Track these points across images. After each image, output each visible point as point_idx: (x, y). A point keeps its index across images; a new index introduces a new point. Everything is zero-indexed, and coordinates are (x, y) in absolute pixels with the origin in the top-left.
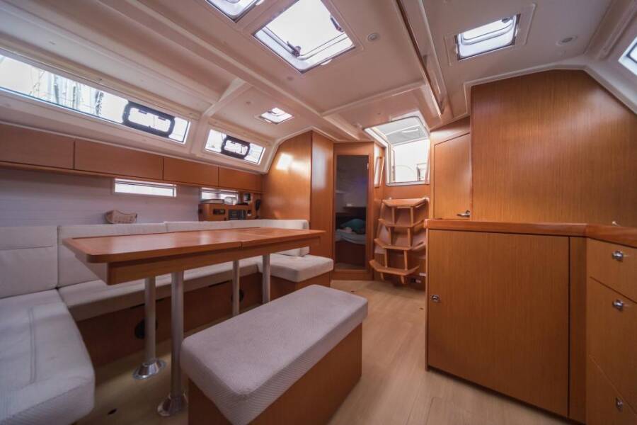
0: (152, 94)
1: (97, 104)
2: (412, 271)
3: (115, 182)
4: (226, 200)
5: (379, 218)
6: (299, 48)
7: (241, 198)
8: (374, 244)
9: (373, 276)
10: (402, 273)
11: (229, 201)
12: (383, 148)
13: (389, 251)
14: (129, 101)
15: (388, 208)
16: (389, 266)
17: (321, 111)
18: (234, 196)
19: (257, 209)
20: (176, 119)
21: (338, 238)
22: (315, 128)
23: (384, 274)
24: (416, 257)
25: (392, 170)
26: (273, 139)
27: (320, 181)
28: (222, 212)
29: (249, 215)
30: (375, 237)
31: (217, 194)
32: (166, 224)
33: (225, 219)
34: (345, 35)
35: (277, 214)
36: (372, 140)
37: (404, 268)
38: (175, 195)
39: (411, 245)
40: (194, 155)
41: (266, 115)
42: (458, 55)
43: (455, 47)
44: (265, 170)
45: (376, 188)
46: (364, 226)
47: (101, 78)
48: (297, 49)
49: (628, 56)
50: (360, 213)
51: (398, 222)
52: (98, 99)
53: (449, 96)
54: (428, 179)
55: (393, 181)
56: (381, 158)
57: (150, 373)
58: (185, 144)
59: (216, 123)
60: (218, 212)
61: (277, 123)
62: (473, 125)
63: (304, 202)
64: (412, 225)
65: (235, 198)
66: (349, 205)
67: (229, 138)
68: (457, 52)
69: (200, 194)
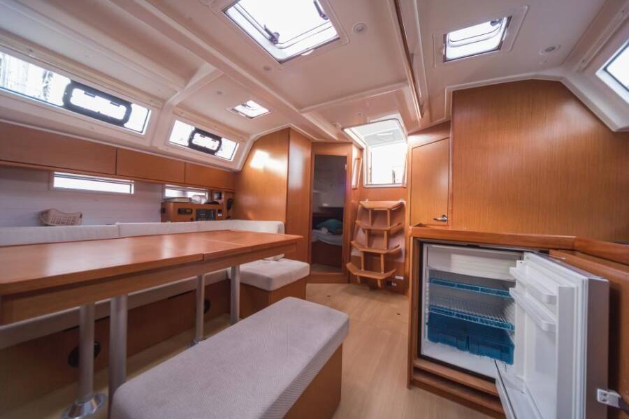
0: (101, 74)
1: (45, 85)
2: (389, 274)
3: (54, 175)
4: (193, 198)
5: (356, 220)
6: (278, 34)
7: (211, 196)
8: (351, 246)
9: (349, 279)
10: (379, 276)
11: (197, 199)
12: (361, 150)
13: (365, 253)
14: (72, 81)
15: (365, 210)
16: (366, 269)
17: (300, 107)
18: (204, 194)
19: (229, 208)
20: (133, 106)
21: (314, 239)
22: (293, 125)
23: (361, 277)
24: (392, 259)
25: (369, 171)
26: (247, 135)
27: (297, 180)
28: (188, 211)
29: (219, 215)
30: (352, 240)
31: (184, 192)
32: (119, 226)
33: (192, 220)
34: (330, 24)
35: (250, 215)
36: (350, 141)
37: (380, 271)
38: (133, 192)
39: (388, 248)
40: (156, 147)
41: (239, 108)
42: (445, 56)
43: (442, 48)
44: (238, 167)
45: (354, 189)
46: (341, 227)
47: (32, 49)
48: (275, 35)
49: (605, 69)
50: (337, 213)
51: (374, 225)
52: (46, 79)
53: (430, 100)
54: (406, 181)
55: (370, 183)
56: (359, 159)
57: (85, 414)
58: (144, 135)
59: (182, 113)
60: (185, 211)
61: (252, 118)
62: (453, 130)
63: (279, 201)
64: (389, 228)
65: (204, 197)
66: (325, 205)
67: (197, 131)
68: (444, 53)
69: (163, 192)
